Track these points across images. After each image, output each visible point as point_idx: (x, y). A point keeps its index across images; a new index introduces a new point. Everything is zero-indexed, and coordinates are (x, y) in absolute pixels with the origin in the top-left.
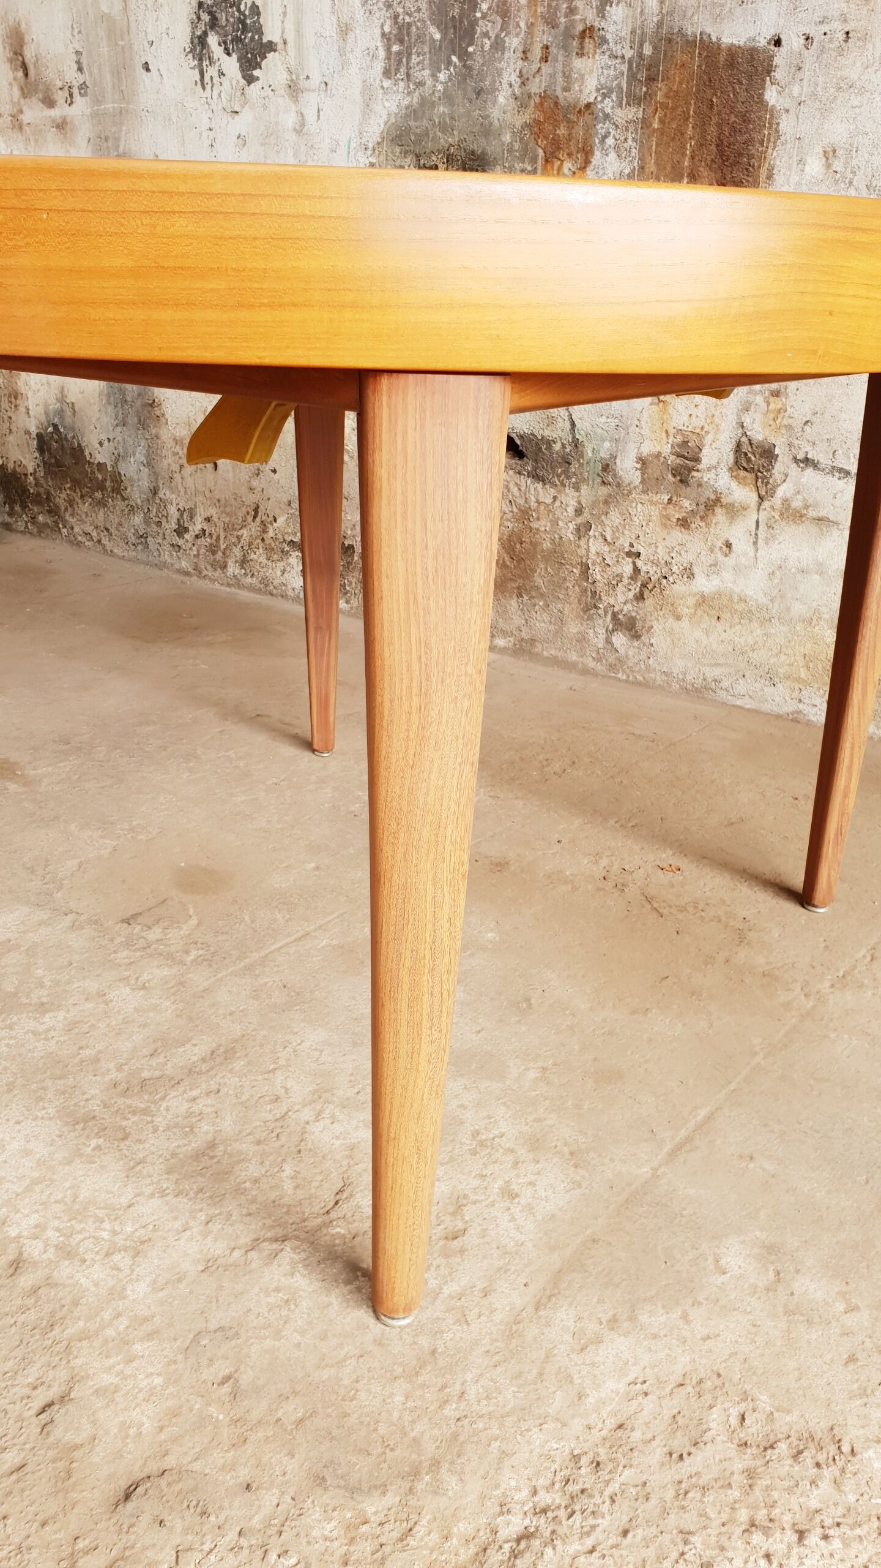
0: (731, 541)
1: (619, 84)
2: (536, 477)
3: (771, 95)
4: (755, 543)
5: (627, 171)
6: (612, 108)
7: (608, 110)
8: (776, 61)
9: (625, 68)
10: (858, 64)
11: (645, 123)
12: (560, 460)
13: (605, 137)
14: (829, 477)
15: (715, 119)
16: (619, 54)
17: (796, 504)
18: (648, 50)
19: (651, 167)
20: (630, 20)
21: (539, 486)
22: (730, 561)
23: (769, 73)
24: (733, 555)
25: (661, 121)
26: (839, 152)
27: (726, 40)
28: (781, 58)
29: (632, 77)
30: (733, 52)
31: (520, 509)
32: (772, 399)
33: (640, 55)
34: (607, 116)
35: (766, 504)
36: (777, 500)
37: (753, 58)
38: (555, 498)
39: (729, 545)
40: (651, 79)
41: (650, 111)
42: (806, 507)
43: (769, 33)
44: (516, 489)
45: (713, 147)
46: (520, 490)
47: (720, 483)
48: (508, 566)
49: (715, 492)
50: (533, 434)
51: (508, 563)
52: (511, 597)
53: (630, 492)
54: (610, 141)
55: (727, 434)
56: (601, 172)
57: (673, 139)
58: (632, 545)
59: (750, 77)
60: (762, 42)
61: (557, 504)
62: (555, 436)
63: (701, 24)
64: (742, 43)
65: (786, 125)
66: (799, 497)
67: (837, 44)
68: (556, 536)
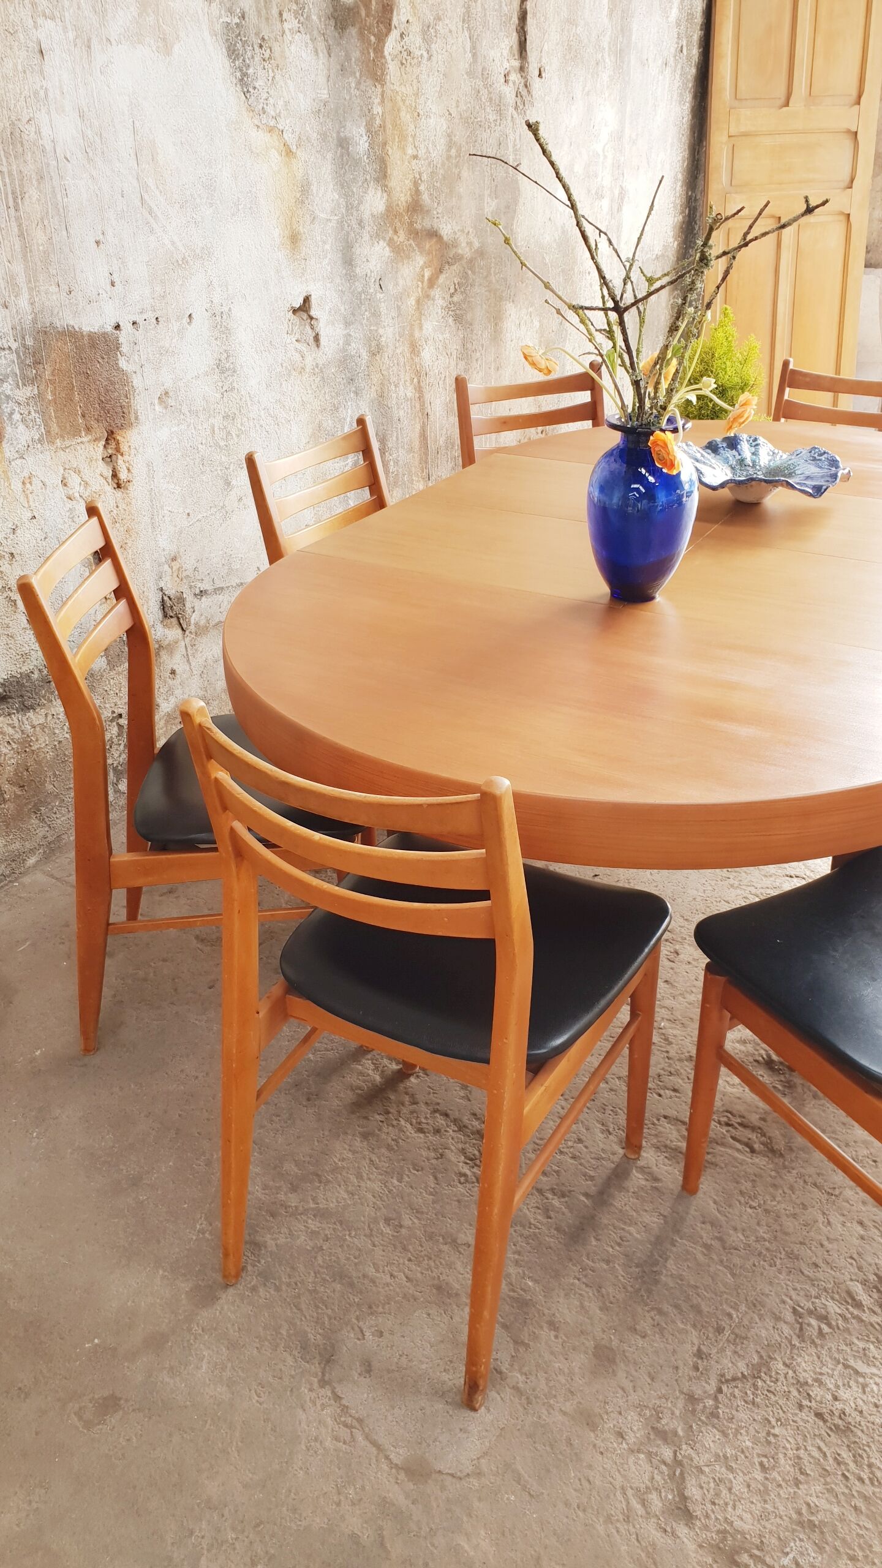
0: (175, 668)
1: (13, 369)
2: (25, 708)
3: (123, 363)
4: (188, 661)
5: (36, 437)
6: (11, 390)
7: (8, 392)
8: (121, 340)
9: (14, 357)
10: (168, 338)
11: (40, 396)
12: (41, 684)
13: (11, 414)
14: (215, 596)
15: (93, 387)
16: (6, 346)
17: (202, 622)
18: (29, 342)
19: (55, 428)
20: (9, 319)
21: (31, 714)
22: (177, 681)
23: (118, 348)
24: (178, 676)
25: (51, 392)
26: (171, 394)
27: (86, 329)
28: (123, 337)
29: (22, 363)
30: (91, 336)
31: (19, 743)
32: (173, 564)
33: (24, 346)
34: (8, 397)
35: (187, 632)
36: (192, 628)
37: (106, 341)
38: (46, 715)
39: (173, 672)
40: (37, 363)
41: (42, 387)
42: (208, 621)
43: (113, 323)
44: (10, 728)
45: (97, 406)
46: (14, 727)
47: (159, 634)
48: (20, 796)
49: (157, 642)
50: (13, 677)
51: (20, 793)
52: (30, 818)
53: (102, 676)
54: (17, 417)
55: (153, 600)
56: (15, 443)
57: (65, 406)
58: (113, 712)
59: (107, 354)
60: (109, 329)
61: (50, 717)
62: (31, 668)
63: (67, 319)
64: (96, 331)
65: (137, 381)
66: (203, 617)
67: (153, 326)
68: (56, 743)
